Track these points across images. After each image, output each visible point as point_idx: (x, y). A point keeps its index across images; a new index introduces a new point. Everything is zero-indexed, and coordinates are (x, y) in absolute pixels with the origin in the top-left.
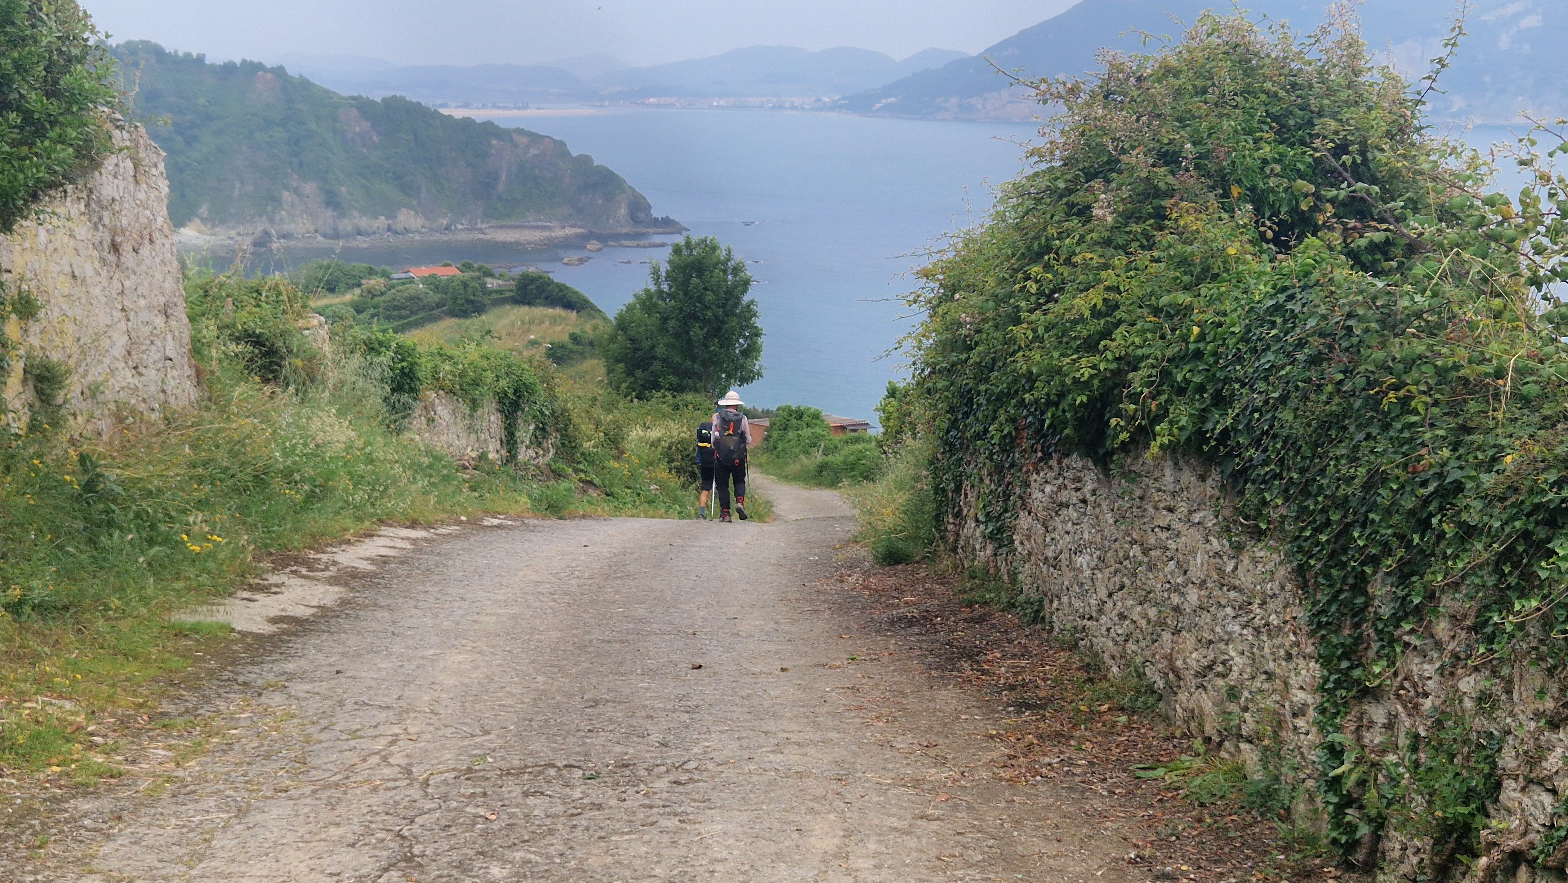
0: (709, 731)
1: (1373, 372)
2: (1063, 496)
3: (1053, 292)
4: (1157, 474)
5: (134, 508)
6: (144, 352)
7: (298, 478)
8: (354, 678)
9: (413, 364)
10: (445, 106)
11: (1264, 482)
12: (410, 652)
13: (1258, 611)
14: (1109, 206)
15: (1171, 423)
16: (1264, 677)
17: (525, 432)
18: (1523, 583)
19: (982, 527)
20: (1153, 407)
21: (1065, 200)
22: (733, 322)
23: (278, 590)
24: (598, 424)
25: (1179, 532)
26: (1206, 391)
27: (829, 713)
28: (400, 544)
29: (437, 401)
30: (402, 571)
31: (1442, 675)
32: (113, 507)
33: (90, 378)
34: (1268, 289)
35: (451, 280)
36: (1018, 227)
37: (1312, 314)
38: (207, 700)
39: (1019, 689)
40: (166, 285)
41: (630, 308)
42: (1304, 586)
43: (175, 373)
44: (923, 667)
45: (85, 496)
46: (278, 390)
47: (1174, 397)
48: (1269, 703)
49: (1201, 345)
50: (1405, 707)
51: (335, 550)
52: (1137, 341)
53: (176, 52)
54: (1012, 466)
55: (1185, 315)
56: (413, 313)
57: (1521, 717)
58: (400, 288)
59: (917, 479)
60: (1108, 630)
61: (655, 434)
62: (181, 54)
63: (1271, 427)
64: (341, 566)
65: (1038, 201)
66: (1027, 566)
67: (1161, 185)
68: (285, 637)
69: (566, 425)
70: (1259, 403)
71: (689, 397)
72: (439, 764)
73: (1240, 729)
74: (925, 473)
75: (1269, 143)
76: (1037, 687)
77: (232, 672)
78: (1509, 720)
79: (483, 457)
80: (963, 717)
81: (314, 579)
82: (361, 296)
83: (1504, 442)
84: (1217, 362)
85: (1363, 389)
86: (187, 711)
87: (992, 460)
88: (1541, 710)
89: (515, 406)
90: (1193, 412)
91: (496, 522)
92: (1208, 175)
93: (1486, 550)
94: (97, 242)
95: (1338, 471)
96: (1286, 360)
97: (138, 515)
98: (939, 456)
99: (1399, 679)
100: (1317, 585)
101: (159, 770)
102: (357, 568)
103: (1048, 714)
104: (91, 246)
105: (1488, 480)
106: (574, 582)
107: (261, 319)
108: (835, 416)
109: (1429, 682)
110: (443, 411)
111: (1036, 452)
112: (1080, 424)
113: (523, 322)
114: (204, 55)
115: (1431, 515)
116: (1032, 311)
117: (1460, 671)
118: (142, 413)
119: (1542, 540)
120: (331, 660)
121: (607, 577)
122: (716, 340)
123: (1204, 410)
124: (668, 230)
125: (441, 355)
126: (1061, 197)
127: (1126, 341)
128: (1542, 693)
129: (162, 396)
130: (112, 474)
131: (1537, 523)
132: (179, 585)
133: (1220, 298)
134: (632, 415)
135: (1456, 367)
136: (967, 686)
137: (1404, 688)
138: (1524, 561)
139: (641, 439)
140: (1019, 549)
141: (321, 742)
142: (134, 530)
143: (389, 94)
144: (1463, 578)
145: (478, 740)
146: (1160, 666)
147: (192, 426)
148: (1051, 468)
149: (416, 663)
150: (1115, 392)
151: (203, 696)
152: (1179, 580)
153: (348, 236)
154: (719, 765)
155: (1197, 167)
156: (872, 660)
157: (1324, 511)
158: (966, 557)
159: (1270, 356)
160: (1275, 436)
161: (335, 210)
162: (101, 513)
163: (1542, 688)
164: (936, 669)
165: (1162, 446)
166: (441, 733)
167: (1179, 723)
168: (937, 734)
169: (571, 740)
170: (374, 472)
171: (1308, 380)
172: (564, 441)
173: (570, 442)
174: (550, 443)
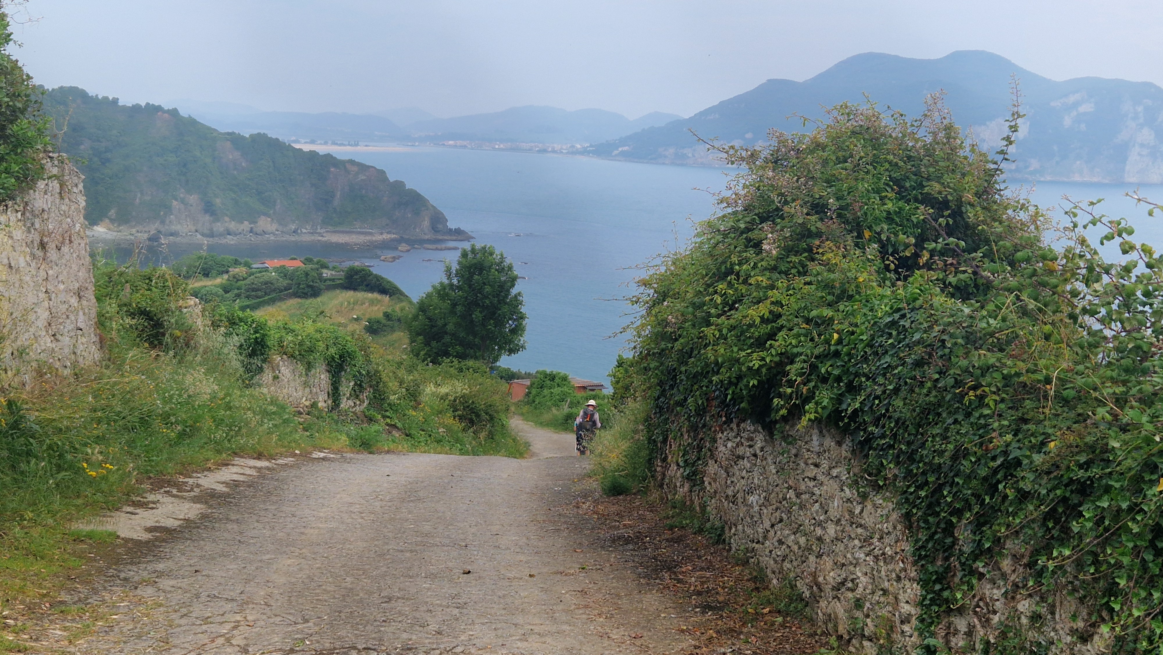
0: (473, 623)
1: (959, 375)
2: (740, 451)
3: (735, 302)
4: (807, 438)
5: (48, 441)
6: (61, 324)
7: (174, 421)
8: (208, 576)
9: (264, 335)
10: (297, 142)
11: (882, 450)
12: (252, 556)
13: (877, 543)
14: (774, 242)
15: (817, 403)
16: (881, 592)
17: (346, 387)
18: (1063, 535)
19: (682, 470)
20: (804, 391)
21: (745, 236)
22: (505, 309)
23: (154, 506)
24: (401, 383)
25: (822, 482)
26: (842, 381)
27: (563, 610)
28: (248, 471)
29: (281, 363)
30: (250, 492)
31: (1006, 598)
32: (31, 440)
33: (19, 343)
34: (887, 309)
35: (297, 270)
36: (711, 255)
37: (917, 330)
38: (95, 591)
39: (705, 594)
40: (80, 274)
41: (429, 296)
42: (910, 527)
43: (84, 340)
44: (635, 576)
45: (10, 432)
46: (161, 354)
47: (819, 384)
48: (884, 612)
49: (839, 347)
50: (980, 621)
51: (199, 475)
52: (794, 342)
53: (97, 95)
54: (704, 426)
55: (828, 325)
56: (266, 294)
57: (1061, 632)
58: (258, 275)
59: (636, 431)
60: (771, 552)
61: (444, 390)
62: (100, 97)
63: (887, 410)
64: (202, 488)
65: (725, 236)
66: (713, 501)
67: (813, 228)
68: (157, 543)
69: (378, 383)
70: (878, 392)
71: (471, 363)
72: (270, 645)
73: (863, 630)
74: (641, 427)
75: (892, 200)
76: (717, 593)
77: (115, 570)
78: (1052, 634)
79: (314, 405)
80: (663, 615)
81: (182, 497)
82: (228, 280)
83: (1050, 431)
84: (850, 360)
85: (953, 387)
86: (80, 600)
87: (690, 421)
88: (1075, 628)
89: (340, 368)
90: (832, 396)
91: (322, 455)
92: (847, 222)
93: (1036, 510)
94: (29, 242)
95: (934, 446)
96: (898, 362)
97: (50, 447)
98: (653, 416)
99: (976, 600)
100: (919, 527)
101: (56, 646)
102: (215, 490)
103: (724, 615)
104: (24, 244)
105: (1038, 458)
106: (377, 504)
107: (151, 299)
108: (578, 379)
109: (997, 603)
110: (286, 370)
111: (721, 417)
112: (753, 399)
113: (349, 303)
114: (118, 99)
115: (999, 482)
116: (718, 316)
117: (1018, 596)
118: (57, 369)
119: (1075, 504)
120: (192, 562)
121: (403, 500)
122: (492, 322)
123: (840, 395)
124: (459, 238)
125: (286, 329)
126: (742, 233)
127: (786, 342)
128: (1074, 617)
129: (73, 356)
130: (33, 416)
131: (1072, 492)
132: (80, 501)
133: (853, 314)
134: (427, 375)
135: (1018, 375)
136: (666, 592)
137: (979, 607)
138: (1063, 519)
139: (433, 394)
140: (708, 488)
141: (180, 626)
142: (47, 459)
143: (255, 132)
144: (1021, 528)
145: (299, 626)
146: (807, 581)
147: (95, 379)
148: (732, 429)
149: (255, 565)
150: (778, 378)
151: (93, 589)
152: (821, 518)
153: (221, 235)
154: (479, 649)
155: (839, 216)
156: (597, 569)
157: (924, 473)
158: (670, 492)
159: (888, 359)
160: (890, 417)
161: (211, 215)
162: (22, 445)
163: (1075, 613)
164: (644, 578)
165: (810, 420)
166: (272, 620)
167: (819, 624)
168: (643, 628)
169: (369, 628)
170: (231, 416)
171: (914, 378)
172: (375, 394)
173: (380, 395)
174: (365, 395)
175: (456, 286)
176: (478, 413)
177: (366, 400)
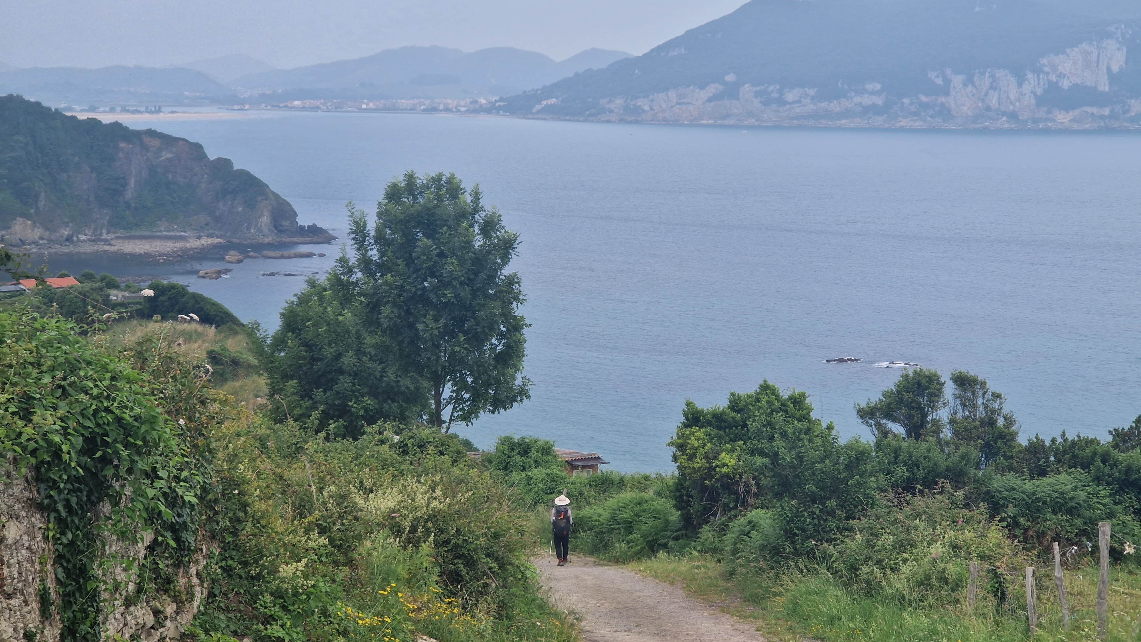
69: (236, 520)
89: (89, 487)
124: (315, 239)
172: (230, 562)
173: (245, 564)
174: (195, 572)
175: (379, 266)
176: (472, 557)
177: (198, 589)
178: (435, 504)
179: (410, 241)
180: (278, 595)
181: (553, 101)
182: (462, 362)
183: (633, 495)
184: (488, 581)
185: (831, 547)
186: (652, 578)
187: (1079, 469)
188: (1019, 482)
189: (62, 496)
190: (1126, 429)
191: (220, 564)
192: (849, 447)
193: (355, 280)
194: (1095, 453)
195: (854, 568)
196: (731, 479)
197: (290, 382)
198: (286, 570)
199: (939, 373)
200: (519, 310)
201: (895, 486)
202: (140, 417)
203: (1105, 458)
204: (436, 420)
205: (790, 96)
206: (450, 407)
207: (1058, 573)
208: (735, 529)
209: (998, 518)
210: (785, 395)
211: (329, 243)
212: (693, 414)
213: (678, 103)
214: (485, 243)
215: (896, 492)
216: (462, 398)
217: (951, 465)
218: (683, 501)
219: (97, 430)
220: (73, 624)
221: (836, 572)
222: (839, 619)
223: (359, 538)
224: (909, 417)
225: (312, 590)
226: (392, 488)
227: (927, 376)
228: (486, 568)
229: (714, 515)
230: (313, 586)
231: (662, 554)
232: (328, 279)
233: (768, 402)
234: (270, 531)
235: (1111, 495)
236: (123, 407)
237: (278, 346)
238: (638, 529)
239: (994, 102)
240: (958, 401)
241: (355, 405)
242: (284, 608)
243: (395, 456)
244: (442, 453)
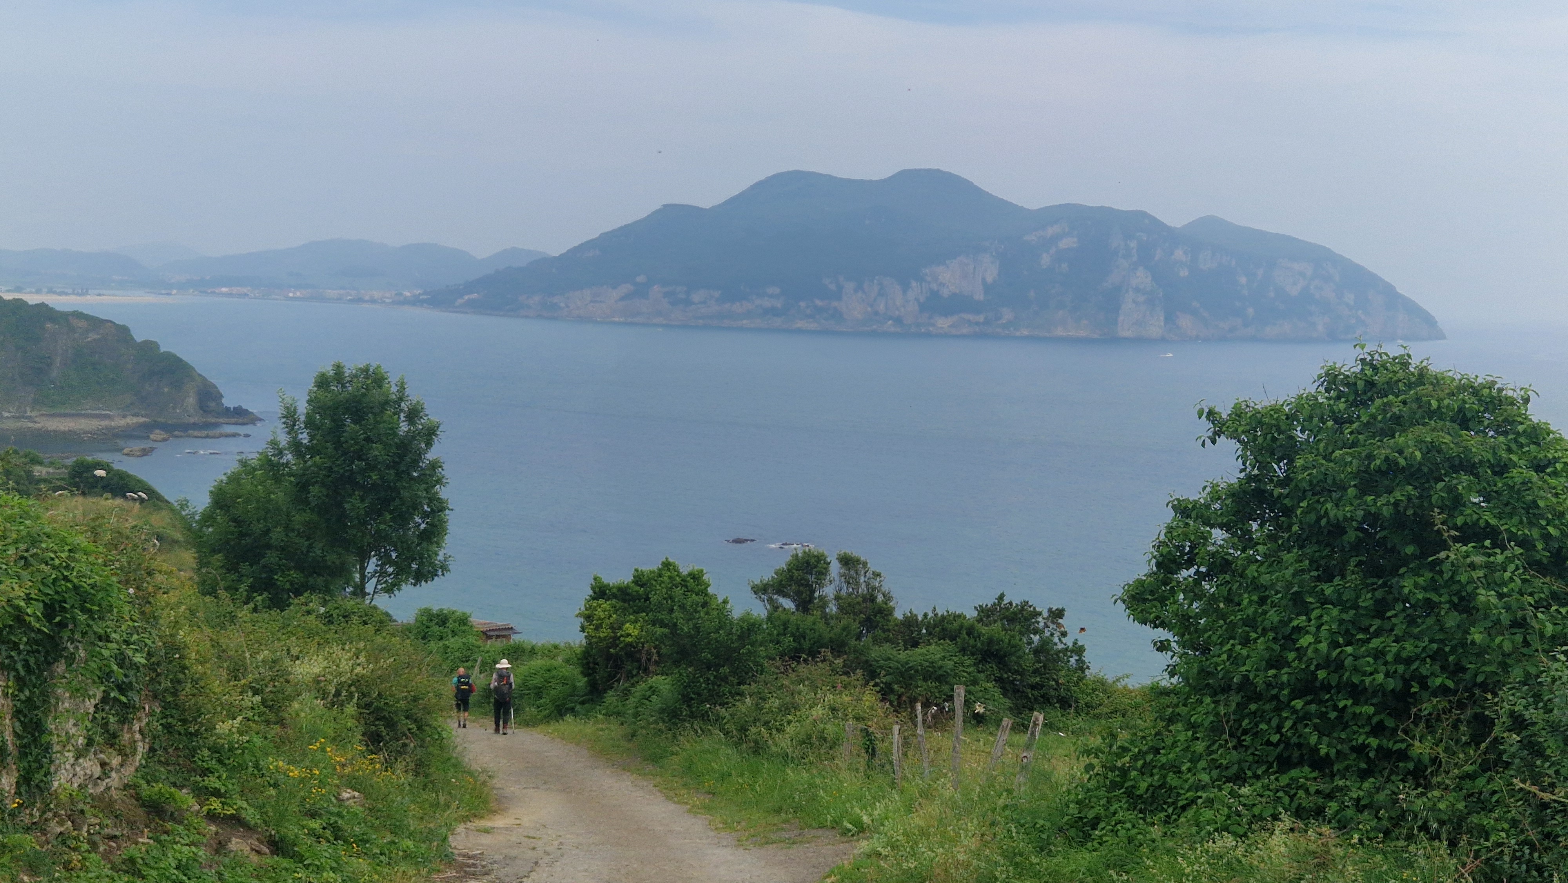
17: (73, 716)
61: (312, 668)
69: (177, 682)
89: (48, 649)
124: (240, 421)
172: (170, 720)
173: (184, 721)
174: (138, 729)
175: (307, 448)
176: (392, 719)
177: (140, 744)
178: (359, 669)
179: (338, 427)
180: (215, 750)
181: (474, 296)
182: (387, 538)
183: (543, 662)
184: (407, 741)
185: (724, 710)
186: (559, 740)
187: (948, 641)
188: (894, 652)
189: (21, 656)
190: (989, 606)
191: (161, 722)
192: (742, 620)
193: (285, 461)
194: (961, 627)
195: (743, 729)
196: (635, 648)
197: (216, 557)
198: (223, 728)
199: (826, 553)
200: (443, 492)
201: (782, 655)
202: (96, 586)
203: (970, 631)
204: (360, 591)
205: (696, 297)
206: (374, 580)
207: (920, 731)
208: (637, 694)
209: (872, 683)
210: (685, 571)
211: (255, 424)
212: (600, 588)
213: (592, 301)
214: (410, 429)
215: (783, 661)
216: (386, 572)
217: (834, 636)
218: (589, 668)
219: (56, 597)
220: (28, 773)
221: (728, 733)
222: (730, 775)
223: (290, 699)
224: (798, 593)
225: (247, 745)
226: (318, 656)
227: (815, 556)
228: (405, 730)
229: (618, 681)
230: (247, 742)
231: (569, 718)
232: (259, 460)
233: (670, 577)
234: (208, 691)
235: (974, 664)
236: (81, 576)
237: (207, 521)
238: (548, 695)
239: (882, 307)
240: (843, 579)
241: (281, 579)
242: (220, 761)
243: (321, 626)
244: (365, 623)
